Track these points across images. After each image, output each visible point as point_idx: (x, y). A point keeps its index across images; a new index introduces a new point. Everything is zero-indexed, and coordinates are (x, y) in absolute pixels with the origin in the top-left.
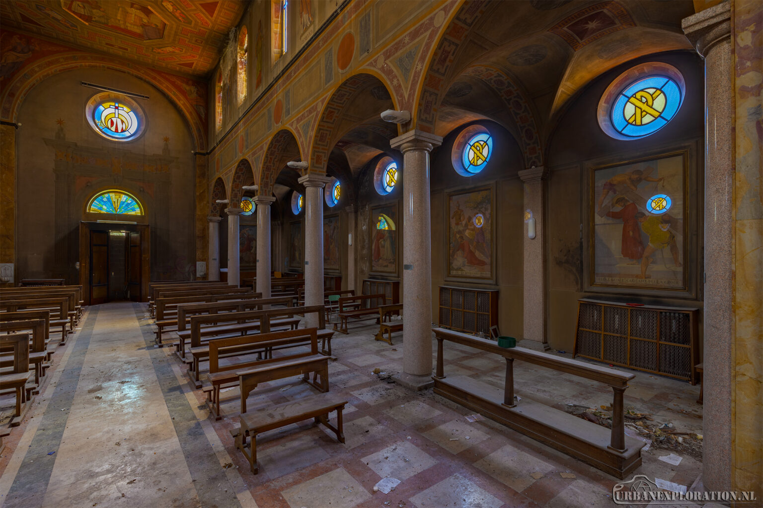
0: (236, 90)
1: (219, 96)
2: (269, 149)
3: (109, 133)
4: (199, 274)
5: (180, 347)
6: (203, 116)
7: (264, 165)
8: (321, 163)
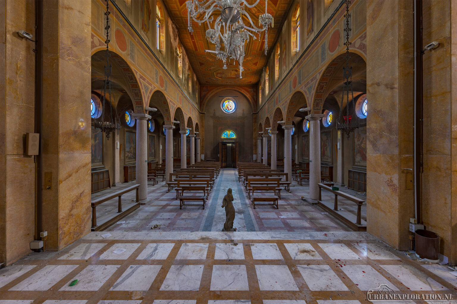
0: (265, 90)
1: (260, 91)
2: (275, 114)
3: (226, 111)
4: (254, 159)
5: (244, 182)
6: (255, 99)
7: (273, 120)
8: (290, 121)
